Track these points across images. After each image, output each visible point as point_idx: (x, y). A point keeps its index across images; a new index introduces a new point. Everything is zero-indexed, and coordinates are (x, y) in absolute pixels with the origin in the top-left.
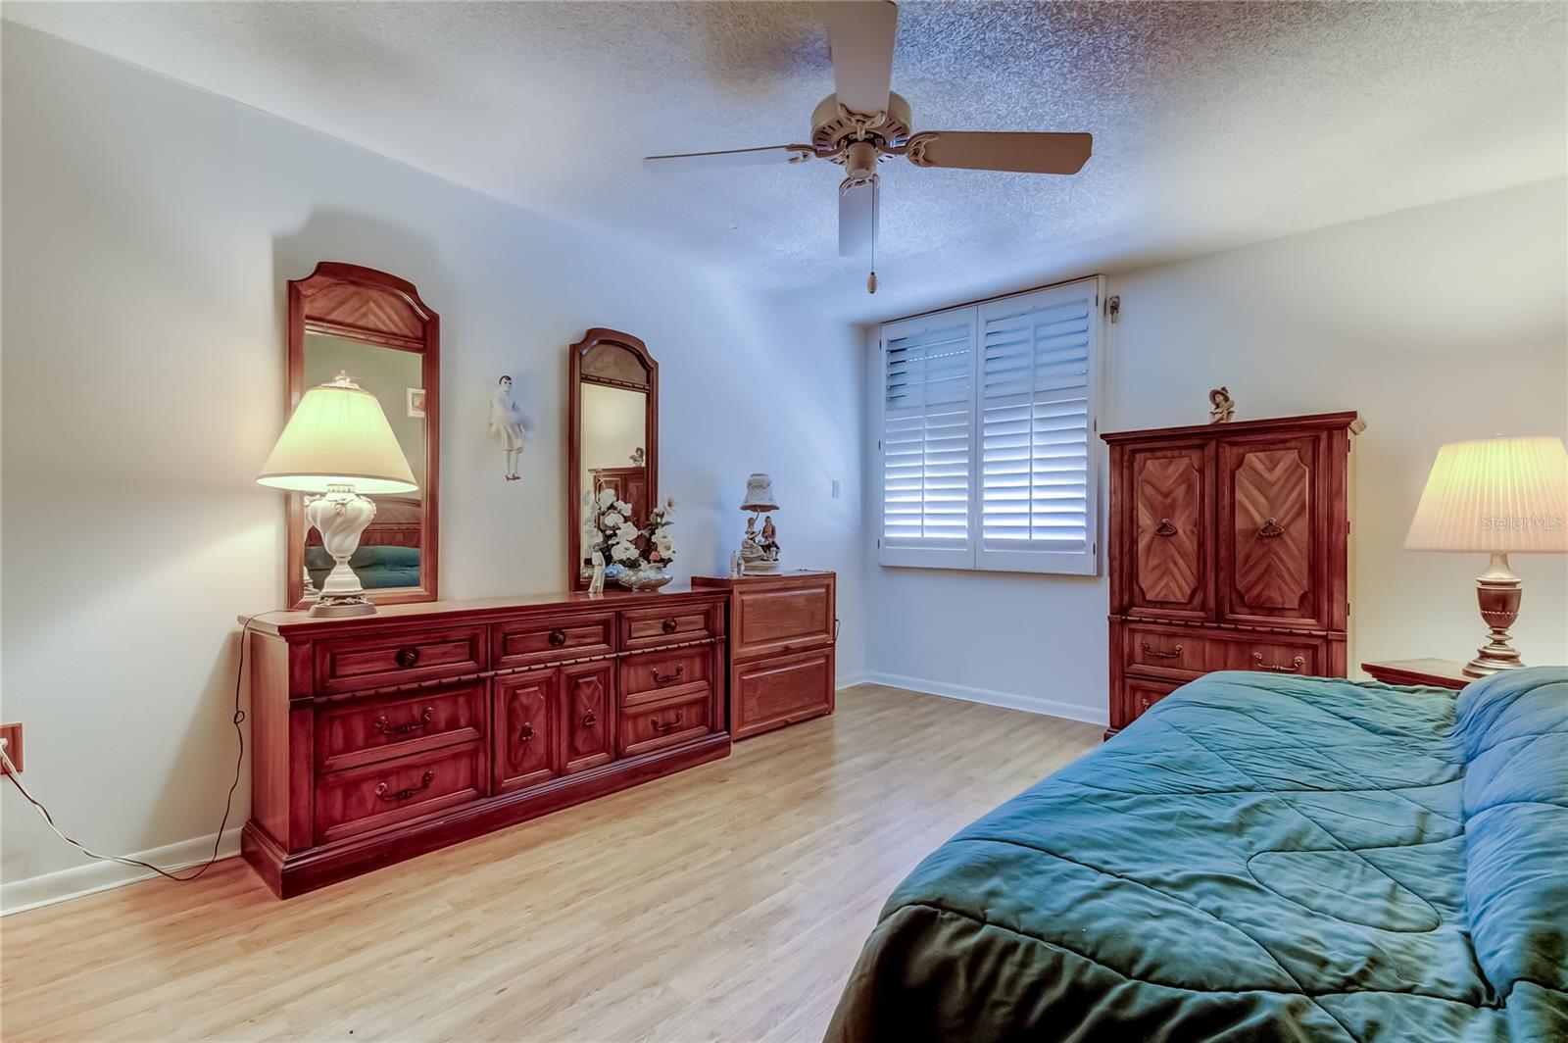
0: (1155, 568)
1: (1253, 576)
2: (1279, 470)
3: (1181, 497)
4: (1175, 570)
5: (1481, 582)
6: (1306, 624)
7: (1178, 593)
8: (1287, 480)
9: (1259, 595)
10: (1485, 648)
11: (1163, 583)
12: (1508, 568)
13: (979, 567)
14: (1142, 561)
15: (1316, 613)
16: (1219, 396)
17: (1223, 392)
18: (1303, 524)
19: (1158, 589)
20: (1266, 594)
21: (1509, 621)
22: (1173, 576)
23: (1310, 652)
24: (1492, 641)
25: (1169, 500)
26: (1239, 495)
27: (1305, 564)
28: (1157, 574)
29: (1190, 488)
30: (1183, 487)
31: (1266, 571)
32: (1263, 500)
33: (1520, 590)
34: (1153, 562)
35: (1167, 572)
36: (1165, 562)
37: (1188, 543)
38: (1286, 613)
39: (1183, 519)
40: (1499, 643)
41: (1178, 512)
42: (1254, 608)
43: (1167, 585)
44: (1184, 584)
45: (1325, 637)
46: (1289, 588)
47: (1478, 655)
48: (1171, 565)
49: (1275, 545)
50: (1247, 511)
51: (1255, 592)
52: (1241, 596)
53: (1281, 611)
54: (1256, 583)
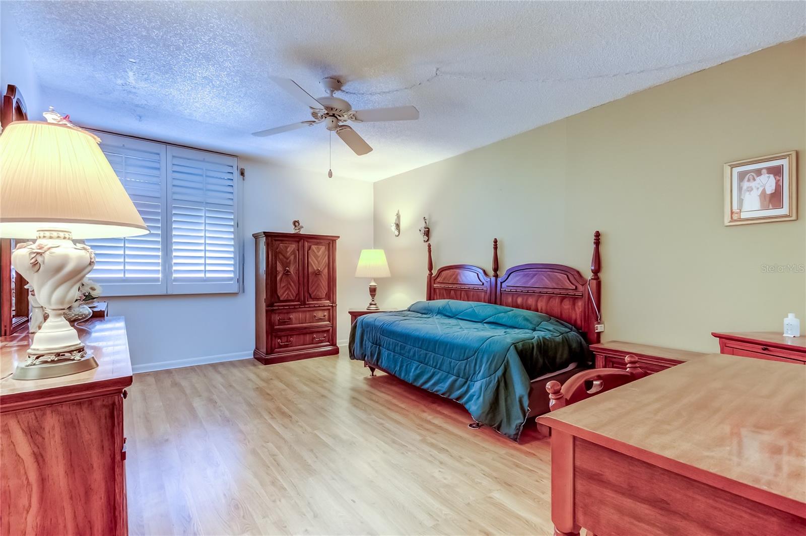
0: (283, 287)
1: (314, 288)
2: (321, 252)
3: (292, 260)
4: (291, 288)
5: (369, 286)
6: (327, 302)
7: (292, 296)
8: (323, 256)
9: (315, 294)
10: (371, 303)
11: (286, 293)
12: (375, 282)
13: (170, 293)
14: (278, 285)
15: (329, 299)
16: (296, 223)
17: (298, 222)
18: (326, 270)
19: (284, 295)
20: (317, 293)
22: (290, 290)
23: (328, 311)
24: (372, 300)
25: (288, 261)
26: (310, 260)
27: (327, 283)
28: (284, 289)
29: (295, 257)
30: (293, 256)
31: (317, 287)
32: (316, 262)
33: (376, 288)
34: (283, 285)
35: (288, 288)
36: (287, 285)
37: (294, 277)
38: (322, 299)
39: (293, 268)
41: (291, 265)
42: (314, 299)
43: (288, 293)
44: (293, 292)
45: (332, 306)
46: (323, 292)
47: (370, 305)
48: (289, 286)
49: (320, 276)
50: (312, 266)
51: (314, 293)
52: (310, 295)
53: (319, 299)
54: (315, 290)
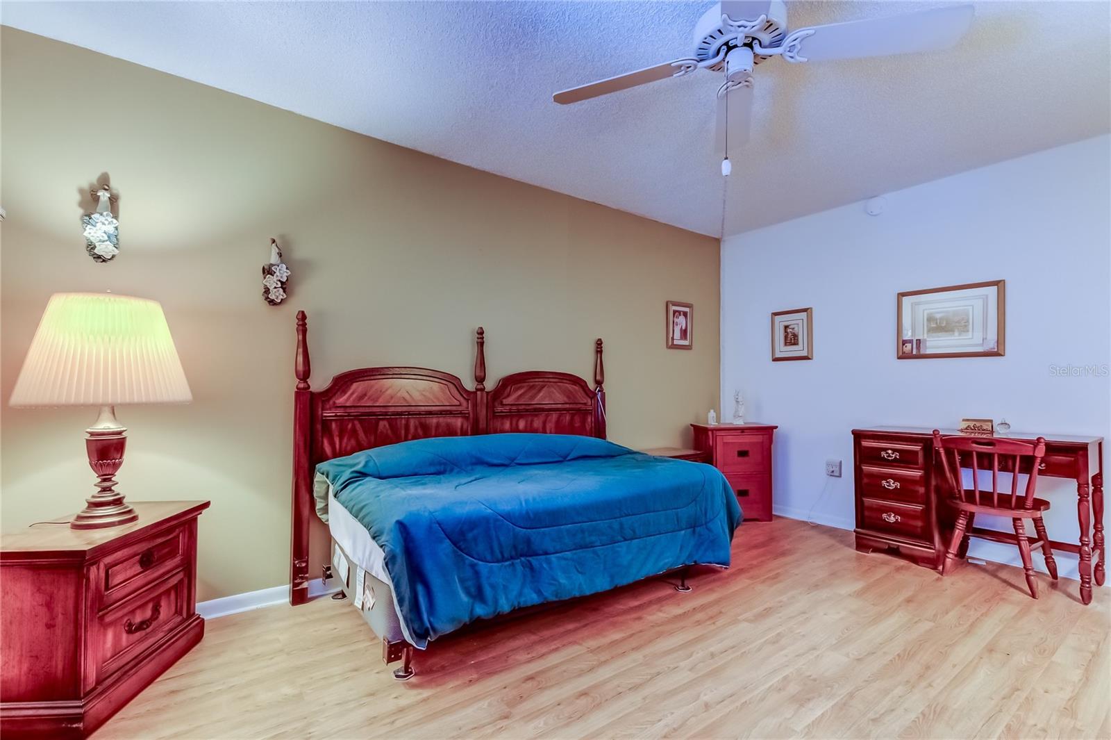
5: (89, 433)
10: (93, 497)
12: (115, 418)
21: (116, 466)
24: (100, 489)
33: (124, 438)
40: (108, 489)
47: (87, 505)
